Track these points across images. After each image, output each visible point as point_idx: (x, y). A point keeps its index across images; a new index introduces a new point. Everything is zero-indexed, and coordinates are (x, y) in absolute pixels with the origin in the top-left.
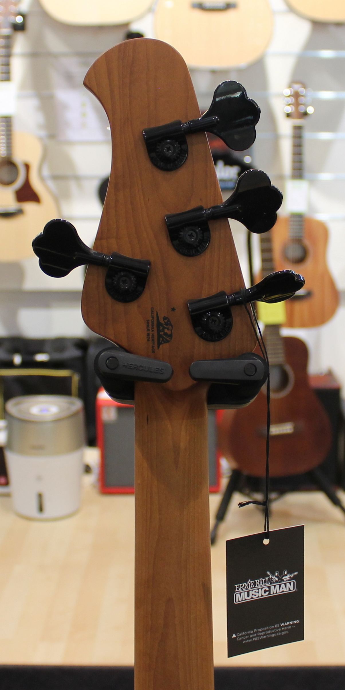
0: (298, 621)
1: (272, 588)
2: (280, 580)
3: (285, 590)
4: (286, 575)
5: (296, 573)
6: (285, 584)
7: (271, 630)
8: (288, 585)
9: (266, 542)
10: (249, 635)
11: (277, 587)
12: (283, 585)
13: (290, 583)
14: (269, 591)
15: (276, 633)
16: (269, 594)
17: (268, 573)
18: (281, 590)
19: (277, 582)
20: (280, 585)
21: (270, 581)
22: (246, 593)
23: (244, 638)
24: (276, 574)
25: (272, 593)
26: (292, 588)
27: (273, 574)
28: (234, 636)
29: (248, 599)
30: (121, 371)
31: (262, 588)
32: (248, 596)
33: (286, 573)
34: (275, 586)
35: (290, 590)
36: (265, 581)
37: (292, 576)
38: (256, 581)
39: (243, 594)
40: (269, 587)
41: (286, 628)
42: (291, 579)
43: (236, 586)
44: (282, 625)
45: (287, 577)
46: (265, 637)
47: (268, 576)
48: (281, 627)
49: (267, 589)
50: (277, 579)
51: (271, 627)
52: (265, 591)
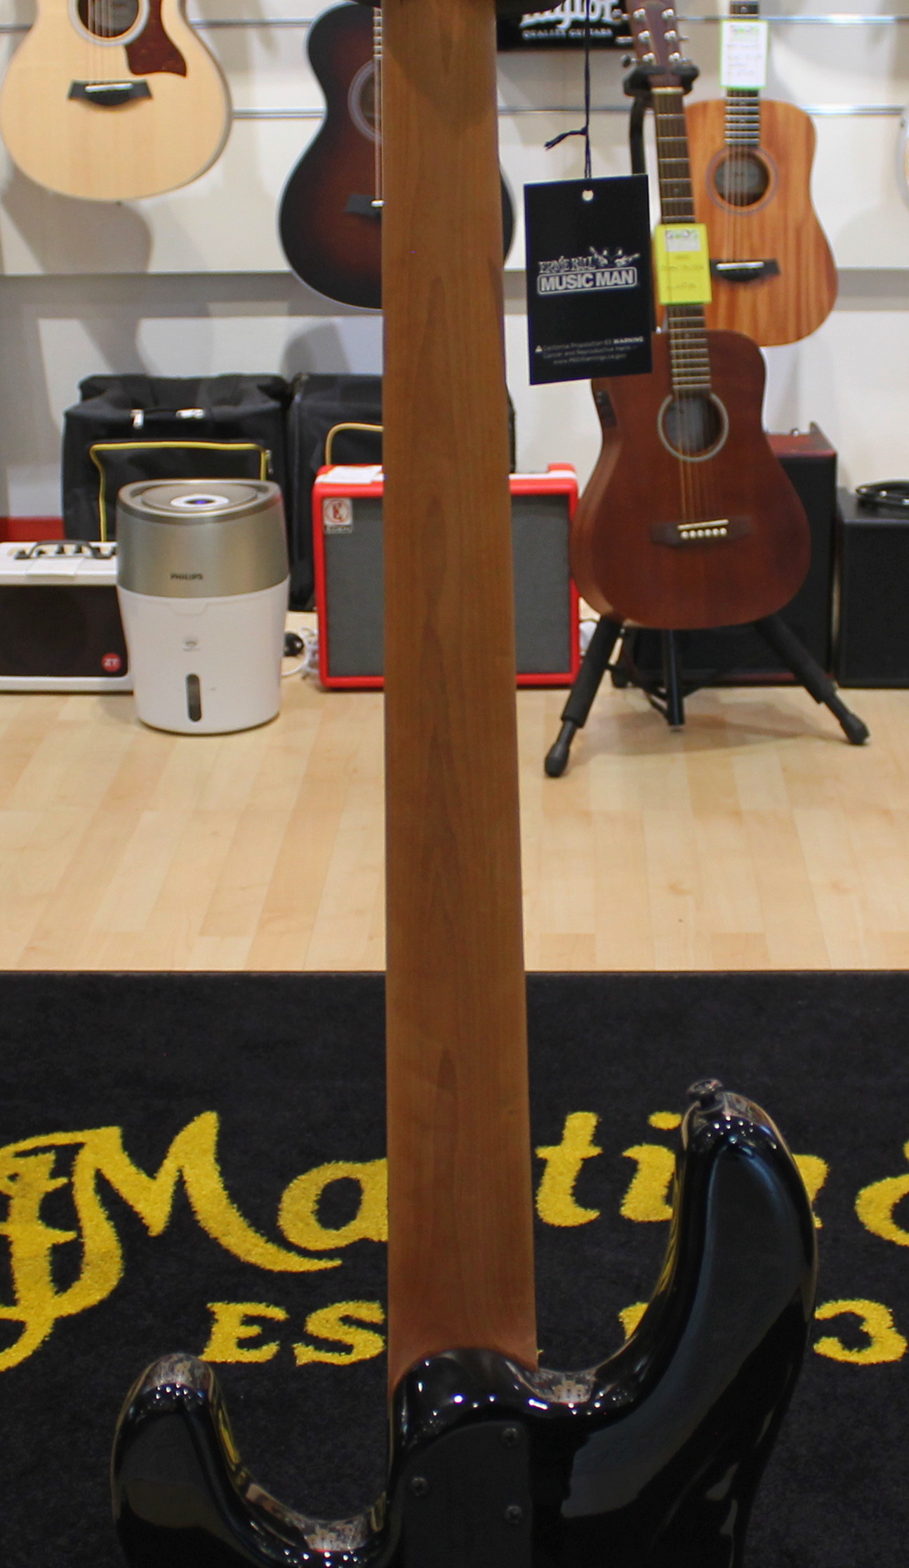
0: (640, 340)
1: (599, 276)
2: (611, 264)
3: (619, 281)
4: (620, 257)
5: (636, 256)
6: (620, 273)
7: (599, 347)
8: (624, 274)
9: (588, 196)
10: (563, 351)
11: (607, 275)
12: (616, 274)
13: (627, 271)
14: (594, 280)
15: (606, 354)
16: (594, 285)
17: (592, 249)
18: (613, 282)
19: (606, 266)
20: (611, 274)
21: (595, 263)
22: (557, 279)
23: (554, 355)
24: (605, 253)
25: (598, 284)
26: (630, 281)
27: (600, 253)
28: (539, 350)
29: (561, 290)
31: (582, 274)
32: (561, 284)
33: (620, 253)
34: (603, 273)
35: (627, 283)
36: (587, 261)
37: (630, 259)
38: (573, 260)
39: (551, 279)
40: (594, 275)
41: (622, 349)
42: (629, 264)
43: (541, 263)
44: (616, 342)
45: (622, 261)
46: (588, 359)
47: (591, 254)
48: (614, 346)
49: (591, 277)
50: (605, 261)
51: (599, 344)
52: (588, 281)
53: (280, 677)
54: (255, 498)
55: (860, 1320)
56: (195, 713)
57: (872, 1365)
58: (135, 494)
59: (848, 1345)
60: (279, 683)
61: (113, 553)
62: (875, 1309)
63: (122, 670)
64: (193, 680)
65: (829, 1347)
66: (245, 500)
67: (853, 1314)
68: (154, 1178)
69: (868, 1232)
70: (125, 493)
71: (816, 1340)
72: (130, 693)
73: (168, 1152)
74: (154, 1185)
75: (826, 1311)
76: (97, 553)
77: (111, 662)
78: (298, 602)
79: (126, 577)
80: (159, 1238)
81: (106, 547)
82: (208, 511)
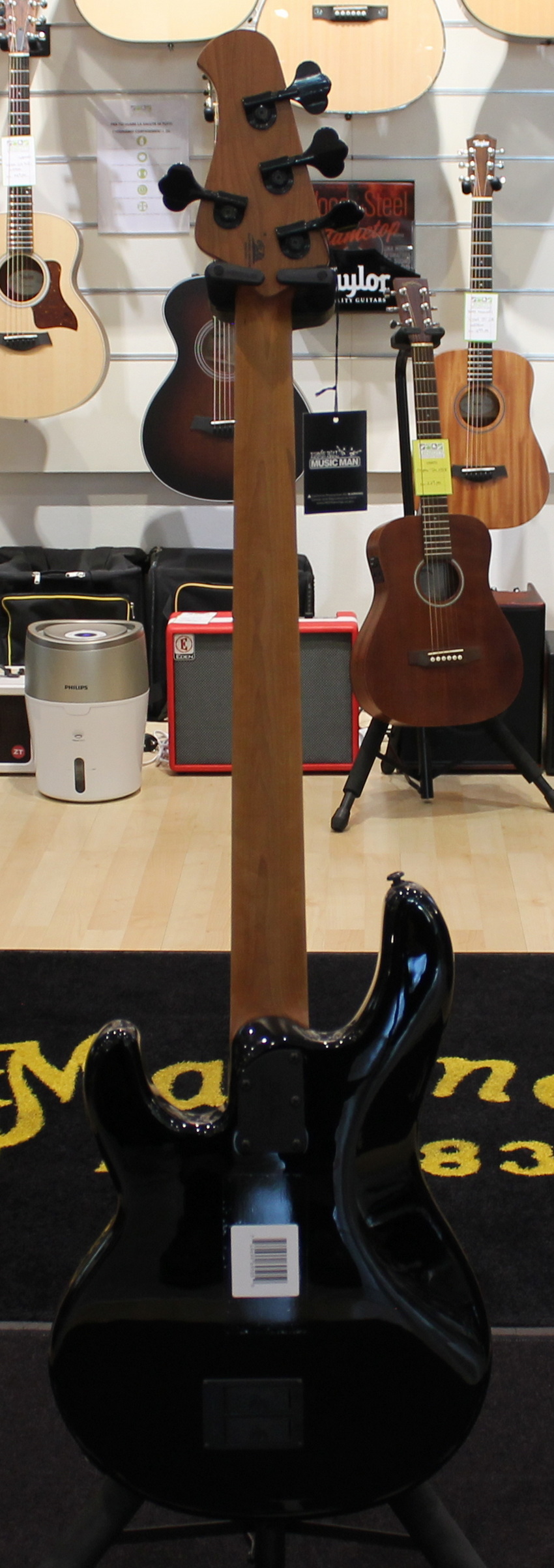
0: (361, 493)
1: (341, 460)
2: (347, 455)
3: (351, 463)
4: (352, 451)
5: (360, 451)
6: (352, 460)
7: (341, 497)
8: (354, 460)
9: (336, 420)
10: (321, 498)
11: (345, 460)
12: (349, 460)
13: (356, 459)
14: (338, 463)
15: (344, 500)
16: (338, 465)
17: (338, 447)
18: (348, 463)
19: (344, 456)
20: (347, 460)
21: (339, 454)
22: (320, 462)
23: (317, 500)
24: (344, 449)
25: (340, 464)
26: (357, 463)
27: (342, 449)
28: (309, 497)
29: (321, 466)
30: (226, 276)
31: (332, 460)
32: (321, 463)
33: (352, 449)
34: (343, 460)
35: (355, 464)
36: (335, 454)
37: (357, 452)
38: (328, 452)
39: (316, 462)
40: (338, 460)
41: (352, 498)
42: (356, 455)
43: (311, 453)
44: (349, 494)
45: (353, 453)
46: (335, 502)
47: (337, 450)
48: (348, 496)
49: (337, 461)
50: (344, 453)
51: (340, 495)
52: (335, 463)
53: (141, 765)
54: (126, 632)
55: (532, 1152)
56: (80, 786)
57: (537, 1176)
58: (39, 628)
59: (522, 1165)
60: (141, 768)
61: (21, 672)
62: (542, 1146)
63: (26, 758)
64: (79, 763)
65: (510, 1167)
66: (118, 634)
67: (527, 1149)
68: (63, 1071)
69: (541, 1103)
70: (32, 628)
71: (502, 1162)
72: (33, 775)
73: (71, 1055)
74: (63, 1074)
75: (510, 1147)
76: (8, 673)
77: (18, 752)
78: (154, 714)
79: (32, 689)
80: (68, 1104)
81: (15, 669)
82: (91, 641)
